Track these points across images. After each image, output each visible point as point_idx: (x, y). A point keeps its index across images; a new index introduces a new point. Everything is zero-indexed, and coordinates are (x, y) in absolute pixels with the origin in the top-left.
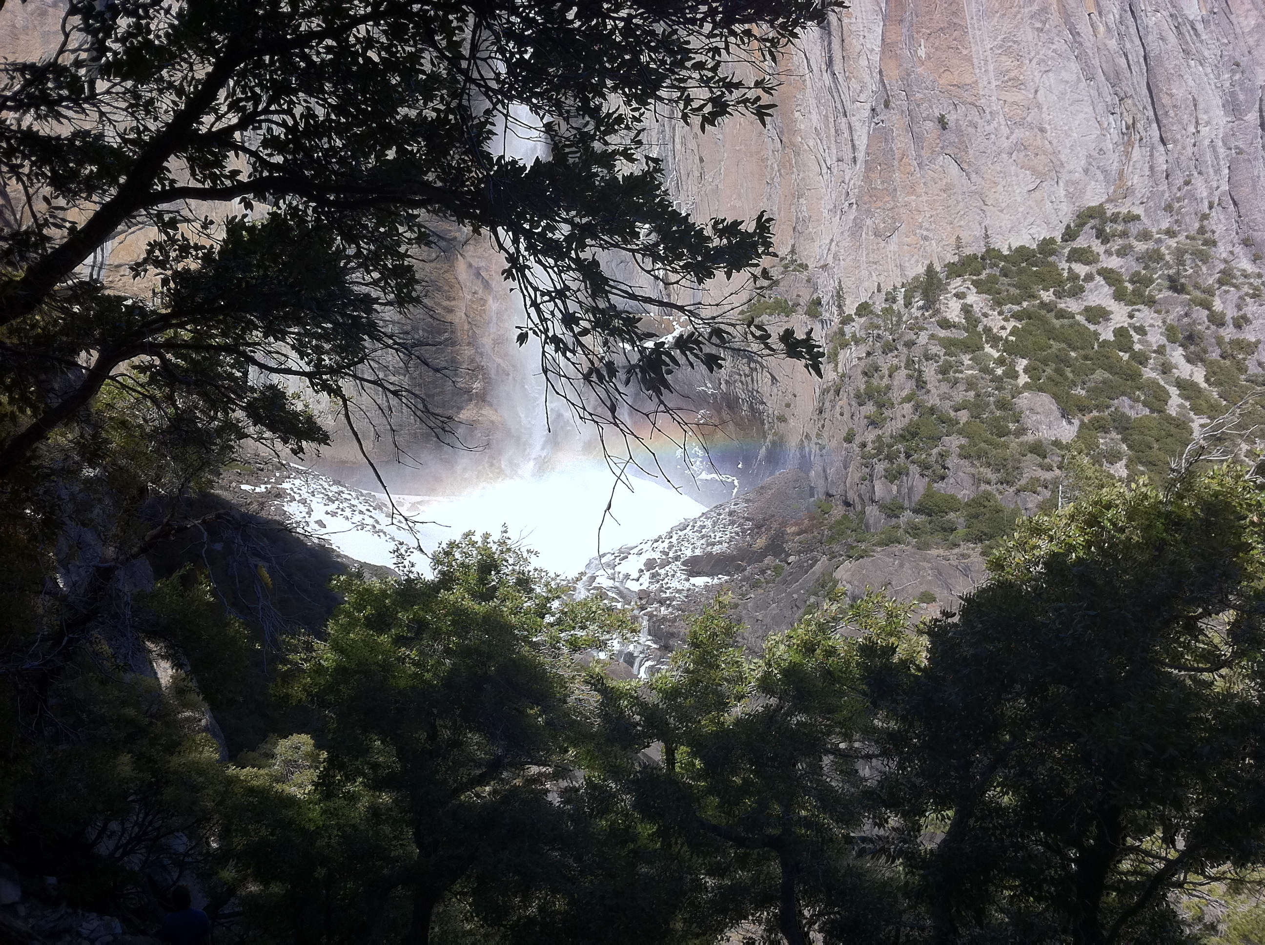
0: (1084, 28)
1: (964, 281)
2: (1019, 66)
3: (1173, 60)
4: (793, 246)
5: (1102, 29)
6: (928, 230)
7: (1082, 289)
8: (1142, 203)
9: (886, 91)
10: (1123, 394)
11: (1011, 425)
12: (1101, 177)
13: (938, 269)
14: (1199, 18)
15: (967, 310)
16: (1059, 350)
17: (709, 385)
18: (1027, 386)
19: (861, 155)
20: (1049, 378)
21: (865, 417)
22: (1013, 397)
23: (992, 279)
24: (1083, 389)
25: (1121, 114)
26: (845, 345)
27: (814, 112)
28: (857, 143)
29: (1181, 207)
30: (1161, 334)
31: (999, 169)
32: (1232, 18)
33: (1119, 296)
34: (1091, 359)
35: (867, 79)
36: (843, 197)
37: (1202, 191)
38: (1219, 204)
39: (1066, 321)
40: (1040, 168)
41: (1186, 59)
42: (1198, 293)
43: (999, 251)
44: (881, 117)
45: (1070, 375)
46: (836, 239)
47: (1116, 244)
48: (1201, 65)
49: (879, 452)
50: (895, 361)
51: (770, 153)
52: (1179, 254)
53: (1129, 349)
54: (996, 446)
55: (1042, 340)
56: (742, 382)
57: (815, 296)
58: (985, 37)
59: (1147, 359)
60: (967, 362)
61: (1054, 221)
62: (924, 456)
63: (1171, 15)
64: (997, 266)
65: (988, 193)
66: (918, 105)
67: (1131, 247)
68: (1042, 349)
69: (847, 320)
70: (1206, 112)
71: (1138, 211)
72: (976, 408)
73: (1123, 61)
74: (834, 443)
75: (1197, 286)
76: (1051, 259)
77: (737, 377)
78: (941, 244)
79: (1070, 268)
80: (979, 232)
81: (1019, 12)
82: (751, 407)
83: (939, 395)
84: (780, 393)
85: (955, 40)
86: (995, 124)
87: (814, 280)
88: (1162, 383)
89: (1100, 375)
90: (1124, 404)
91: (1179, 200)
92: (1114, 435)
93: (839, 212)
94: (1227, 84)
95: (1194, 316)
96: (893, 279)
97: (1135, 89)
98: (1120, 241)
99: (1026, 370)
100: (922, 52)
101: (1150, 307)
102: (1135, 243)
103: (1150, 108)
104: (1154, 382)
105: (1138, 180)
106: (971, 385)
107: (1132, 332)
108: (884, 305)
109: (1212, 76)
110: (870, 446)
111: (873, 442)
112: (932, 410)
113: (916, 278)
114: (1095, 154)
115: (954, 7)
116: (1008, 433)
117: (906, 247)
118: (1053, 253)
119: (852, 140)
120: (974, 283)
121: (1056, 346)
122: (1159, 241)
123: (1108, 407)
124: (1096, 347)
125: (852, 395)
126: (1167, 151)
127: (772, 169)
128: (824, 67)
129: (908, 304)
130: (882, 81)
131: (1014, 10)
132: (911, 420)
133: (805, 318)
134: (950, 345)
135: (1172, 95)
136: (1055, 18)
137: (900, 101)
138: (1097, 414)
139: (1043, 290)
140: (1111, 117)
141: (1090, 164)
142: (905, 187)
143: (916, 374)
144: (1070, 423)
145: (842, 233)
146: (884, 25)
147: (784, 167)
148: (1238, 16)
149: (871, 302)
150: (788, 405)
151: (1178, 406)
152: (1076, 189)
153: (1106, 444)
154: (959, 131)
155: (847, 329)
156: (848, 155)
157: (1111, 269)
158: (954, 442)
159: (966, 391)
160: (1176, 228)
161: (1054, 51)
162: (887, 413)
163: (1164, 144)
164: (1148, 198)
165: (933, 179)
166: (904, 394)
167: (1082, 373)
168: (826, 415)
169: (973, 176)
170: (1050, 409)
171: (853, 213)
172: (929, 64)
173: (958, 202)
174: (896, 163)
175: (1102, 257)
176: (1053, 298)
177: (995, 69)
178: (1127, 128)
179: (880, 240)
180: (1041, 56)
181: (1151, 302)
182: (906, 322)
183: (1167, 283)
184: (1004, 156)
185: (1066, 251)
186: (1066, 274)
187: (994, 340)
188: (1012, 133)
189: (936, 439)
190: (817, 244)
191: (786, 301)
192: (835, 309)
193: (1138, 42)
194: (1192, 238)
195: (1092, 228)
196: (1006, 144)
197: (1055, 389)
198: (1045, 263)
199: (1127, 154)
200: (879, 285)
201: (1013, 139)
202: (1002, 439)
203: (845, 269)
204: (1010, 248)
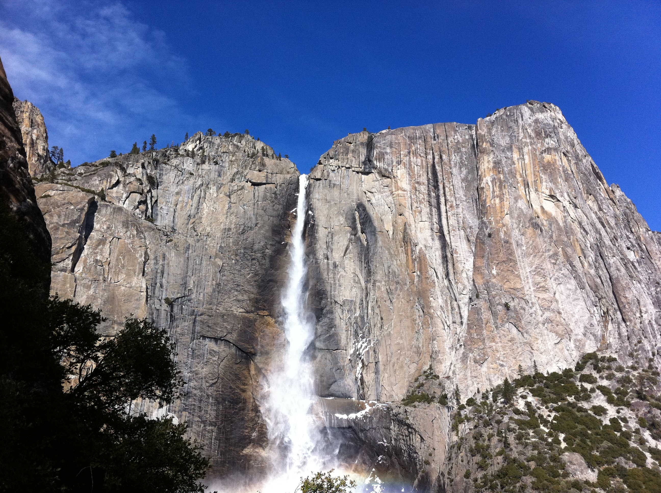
0: (577, 263)
1: (525, 389)
2: (545, 281)
3: (625, 281)
4: (431, 366)
5: (586, 264)
6: (503, 361)
7: (590, 397)
8: (616, 352)
9: (477, 290)
10: (621, 455)
11: (560, 471)
12: (593, 338)
13: (510, 382)
14: (635, 260)
15: (528, 405)
16: (582, 429)
17: (385, 441)
18: (566, 449)
19: (465, 321)
20: (578, 445)
21: (476, 463)
22: (560, 455)
23: (540, 389)
24: (598, 452)
25: (600, 306)
26: (461, 422)
27: (440, 298)
28: (462, 314)
29: (638, 355)
30: (636, 422)
31: (538, 331)
32: (653, 261)
33: (610, 401)
34: (600, 435)
35: (466, 283)
36: (456, 341)
37: (648, 347)
38: (658, 354)
39: (583, 414)
40: (560, 332)
41: (631, 280)
42: (653, 401)
43: (542, 374)
44: (475, 302)
45: (590, 444)
46: (454, 363)
47: (605, 373)
48: (639, 283)
49: (485, 484)
50: (491, 431)
51: (418, 317)
52: (641, 378)
53: (620, 430)
54: (552, 483)
55: (572, 423)
56: (403, 439)
57: (444, 393)
58: (526, 266)
59: (631, 436)
60: (531, 434)
61: (570, 361)
62: (512, 488)
63: (621, 259)
64: (542, 382)
65: (533, 343)
66: (494, 298)
67: (613, 375)
68: (572, 428)
69: (462, 407)
70: (645, 306)
71: (615, 356)
72: (539, 460)
73: (598, 280)
74: (458, 478)
75: (652, 397)
76: (572, 379)
77: (401, 437)
78: (511, 369)
79: (582, 385)
80: (531, 364)
81: (543, 255)
82: (409, 455)
83: (517, 452)
84: (426, 447)
85: (511, 267)
86: (534, 309)
87: (443, 384)
88: (641, 450)
89: (606, 444)
90: (621, 461)
91: (636, 351)
92: (618, 479)
93: (454, 349)
94: (654, 293)
95: (653, 413)
96: (485, 387)
97: (606, 294)
98: (607, 372)
99: (565, 440)
100: (494, 272)
101: (628, 407)
102: (615, 373)
103: (615, 303)
104: (637, 449)
105: (612, 340)
106: (535, 446)
107: (620, 421)
108: (481, 400)
109: (645, 289)
110: (479, 481)
111: (481, 478)
112: (515, 460)
113: (498, 386)
114: (588, 326)
115: (510, 251)
116: (559, 475)
117: (491, 370)
118: (572, 376)
119: (460, 313)
120: (531, 390)
121: (580, 427)
122: (628, 372)
123: (613, 462)
124: (601, 428)
125: (468, 450)
126: (627, 326)
127: (419, 325)
128: (444, 276)
129: (495, 400)
130: (474, 285)
131: (540, 254)
132: (503, 466)
133: (438, 405)
134: (520, 423)
135: (626, 298)
136: (561, 258)
137: (484, 294)
138: (607, 466)
139: (569, 396)
140: (595, 308)
141: (586, 331)
142: (489, 338)
143: (504, 439)
144: (593, 471)
145: (457, 360)
146: (475, 258)
147: (425, 324)
148: (655, 260)
149: (474, 398)
150: (430, 455)
151: (652, 463)
152: (580, 343)
153: (614, 484)
154: (516, 311)
155: (462, 413)
156: (458, 320)
157: (604, 386)
158: (529, 480)
159: (533, 450)
160: (636, 365)
161: (563, 274)
162: (489, 461)
163: (625, 322)
164: (619, 350)
165: (504, 335)
166: (497, 450)
167: (596, 443)
168: (453, 461)
169: (525, 334)
170: (581, 462)
171: (462, 350)
172: (497, 277)
173: (518, 347)
174: (484, 325)
175: (598, 380)
176: (574, 400)
177: (533, 282)
178: (604, 313)
179: (477, 365)
180: (556, 276)
181: (628, 405)
182: (495, 410)
183: (636, 395)
184: (540, 325)
185: (579, 376)
186: (580, 388)
187: (545, 422)
188: (544, 314)
189: (518, 478)
190: (443, 365)
191: (428, 395)
192: (455, 401)
193: (605, 271)
194: (646, 371)
195: (591, 364)
196: (541, 319)
197: (582, 451)
198: (567, 382)
199: (606, 327)
200: (478, 389)
201: (545, 316)
202: (556, 479)
203: (459, 379)
204: (548, 373)
